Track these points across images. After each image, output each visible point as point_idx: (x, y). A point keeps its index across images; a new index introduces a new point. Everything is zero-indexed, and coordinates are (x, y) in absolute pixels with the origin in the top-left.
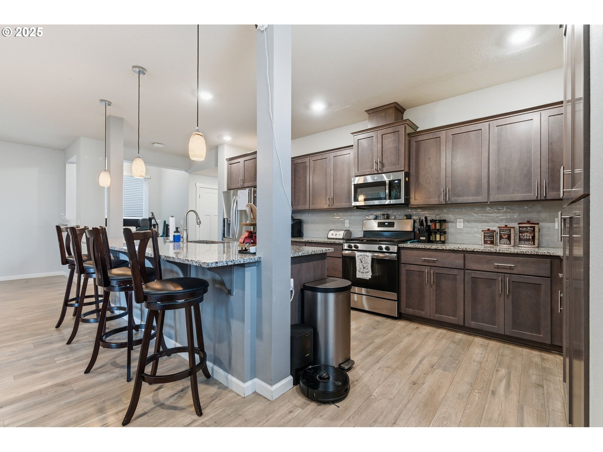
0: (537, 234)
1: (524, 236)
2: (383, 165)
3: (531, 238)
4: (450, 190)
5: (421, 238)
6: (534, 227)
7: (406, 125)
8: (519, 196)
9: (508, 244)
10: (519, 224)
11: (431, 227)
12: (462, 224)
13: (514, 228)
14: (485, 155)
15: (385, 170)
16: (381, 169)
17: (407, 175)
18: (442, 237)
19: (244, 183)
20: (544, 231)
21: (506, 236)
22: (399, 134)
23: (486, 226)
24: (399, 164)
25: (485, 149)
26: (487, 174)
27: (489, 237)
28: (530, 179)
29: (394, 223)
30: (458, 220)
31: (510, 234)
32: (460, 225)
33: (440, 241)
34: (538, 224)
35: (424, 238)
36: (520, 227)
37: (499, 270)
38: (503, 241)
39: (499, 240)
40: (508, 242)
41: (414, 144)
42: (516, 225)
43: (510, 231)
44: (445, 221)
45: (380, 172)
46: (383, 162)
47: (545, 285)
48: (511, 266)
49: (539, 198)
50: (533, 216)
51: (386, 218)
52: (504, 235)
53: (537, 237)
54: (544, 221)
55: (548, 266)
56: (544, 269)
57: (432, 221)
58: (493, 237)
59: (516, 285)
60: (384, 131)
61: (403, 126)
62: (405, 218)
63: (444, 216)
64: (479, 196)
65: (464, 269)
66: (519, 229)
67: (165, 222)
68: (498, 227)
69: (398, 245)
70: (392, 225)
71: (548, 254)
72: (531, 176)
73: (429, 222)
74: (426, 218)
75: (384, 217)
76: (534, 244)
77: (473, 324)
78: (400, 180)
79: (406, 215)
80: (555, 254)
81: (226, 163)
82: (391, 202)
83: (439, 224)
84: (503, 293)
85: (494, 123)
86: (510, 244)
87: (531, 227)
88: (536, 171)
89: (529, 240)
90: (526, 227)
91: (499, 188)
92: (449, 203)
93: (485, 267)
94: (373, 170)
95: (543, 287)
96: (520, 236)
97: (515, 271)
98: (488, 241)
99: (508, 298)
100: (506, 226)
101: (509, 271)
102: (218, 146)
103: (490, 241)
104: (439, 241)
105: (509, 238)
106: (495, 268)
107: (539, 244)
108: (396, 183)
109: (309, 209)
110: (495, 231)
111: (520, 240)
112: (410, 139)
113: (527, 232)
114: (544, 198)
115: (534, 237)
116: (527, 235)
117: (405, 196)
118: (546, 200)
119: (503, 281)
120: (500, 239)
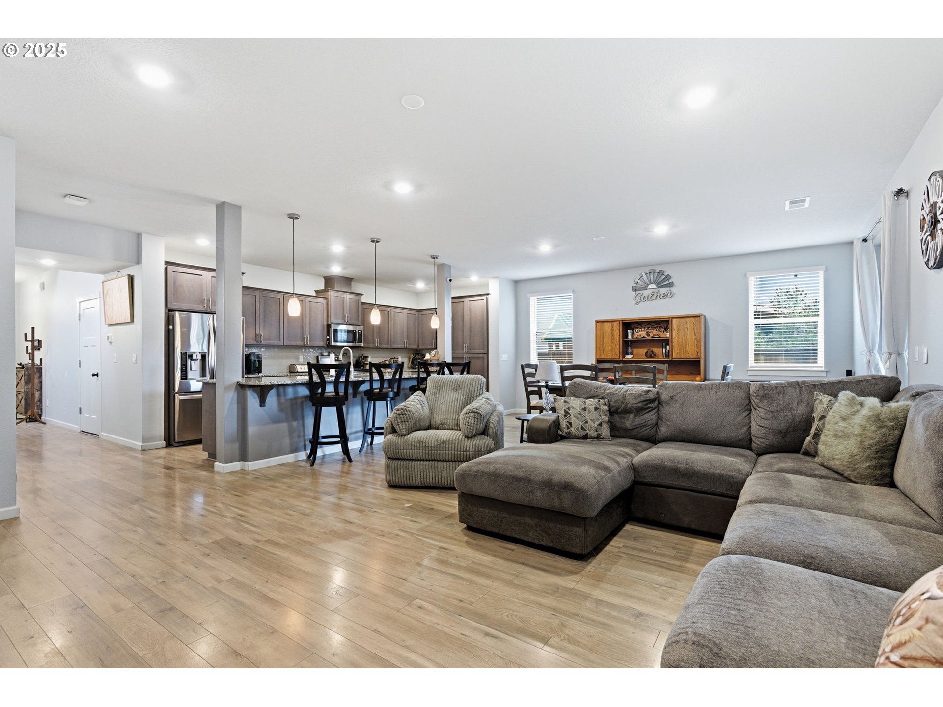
8: (400, 346)
14: (390, 324)
16: (349, 321)
22: (358, 301)
24: (358, 320)
46: (350, 317)
61: (360, 297)
64: (388, 345)
78: (361, 332)
85: (393, 310)
92: (378, 347)
94: (344, 320)
109: (283, 344)
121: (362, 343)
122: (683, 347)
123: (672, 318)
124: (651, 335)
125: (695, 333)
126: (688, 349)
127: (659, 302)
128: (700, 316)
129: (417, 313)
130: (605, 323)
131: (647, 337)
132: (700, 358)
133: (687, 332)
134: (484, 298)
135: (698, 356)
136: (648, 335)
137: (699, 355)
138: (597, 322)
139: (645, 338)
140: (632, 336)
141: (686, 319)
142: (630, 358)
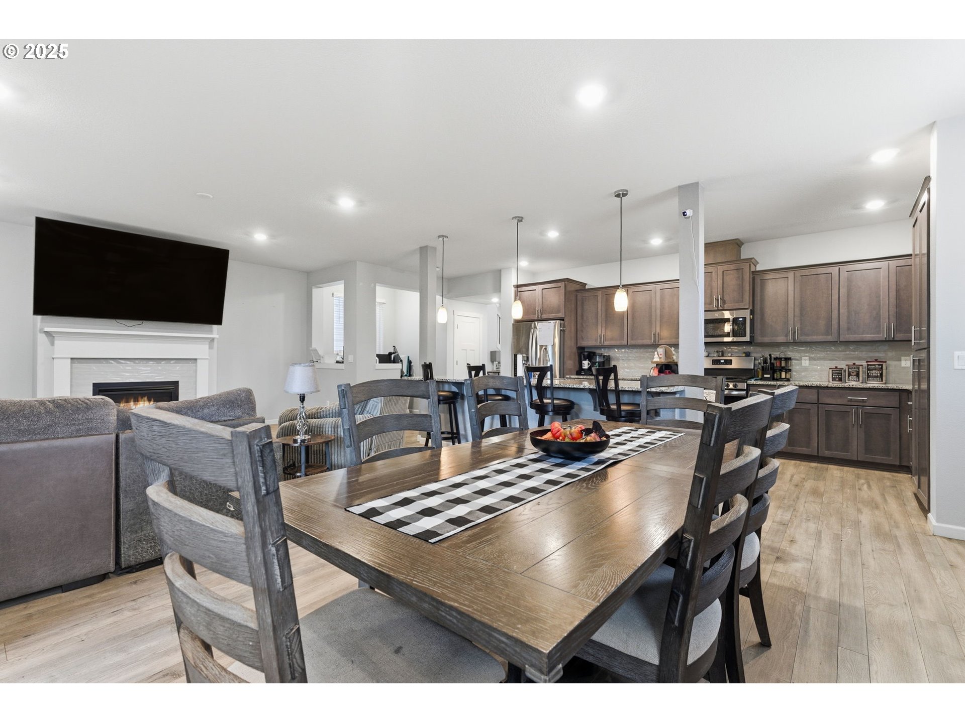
0: (884, 371)
1: (872, 374)
2: (724, 302)
3: (879, 375)
4: (799, 328)
5: (765, 376)
6: (882, 365)
7: (751, 263)
8: (868, 337)
9: (857, 381)
10: (867, 362)
11: (775, 364)
12: (807, 362)
13: (862, 365)
14: (835, 297)
15: (726, 306)
16: (722, 306)
17: (752, 312)
18: (787, 374)
19: (542, 314)
20: (891, 369)
21: (855, 373)
22: (743, 272)
23: (833, 364)
24: (742, 301)
25: (835, 292)
26: (837, 315)
27: (838, 374)
28: (879, 321)
29: (731, 360)
30: (803, 358)
31: (859, 371)
32: (805, 362)
33: (786, 378)
34: (886, 362)
35: (769, 376)
36: (868, 365)
37: (853, 404)
38: (851, 378)
39: (847, 377)
40: (856, 378)
41: (758, 282)
42: (864, 363)
43: (859, 369)
44: (790, 359)
45: (720, 308)
46: (724, 299)
47: (894, 413)
48: (863, 400)
49: (887, 339)
50: (880, 355)
51: (721, 355)
52: (853, 372)
53: (884, 374)
54: (892, 359)
55: (897, 398)
56: (894, 401)
57: (776, 359)
58: (841, 374)
59: (868, 415)
60: (725, 267)
61: (748, 264)
62: (744, 355)
63: (790, 354)
64: (829, 336)
65: (818, 403)
66: (868, 366)
67: (409, 357)
68: (846, 365)
69: (747, 383)
70: (729, 362)
71: (897, 388)
72: (880, 319)
73: (773, 359)
74: (770, 355)
75: (719, 354)
76: (882, 381)
77: (827, 453)
78: (745, 319)
79: (744, 353)
80: (903, 388)
81: (513, 290)
82: (734, 339)
83: (785, 362)
84: (856, 424)
85: (844, 268)
86: (859, 381)
87: (879, 365)
88: (884, 314)
89: (877, 377)
90: (875, 365)
91: (849, 329)
92: (797, 341)
93: (839, 401)
94: (712, 306)
95: (892, 416)
96: (868, 374)
97: (867, 404)
98: (836, 378)
99: (861, 427)
100: (854, 364)
101: (861, 404)
102: (501, 270)
103: (838, 378)
104: (784, 379)
105: (858, 375)
106: (848, 401)
107: (886, 381)
108: (740, 321)
109: (626, 344)
110: (843, 369)
111: (869, 376)
112: (754, 277)
113: (875, 369)
114: (892, 339)
115: (881, 374)
116: (876, 373)
117: (750, 334)
118: (893, 341)
119: (857, 413)
120: (849, 377)
121: (745, 336)
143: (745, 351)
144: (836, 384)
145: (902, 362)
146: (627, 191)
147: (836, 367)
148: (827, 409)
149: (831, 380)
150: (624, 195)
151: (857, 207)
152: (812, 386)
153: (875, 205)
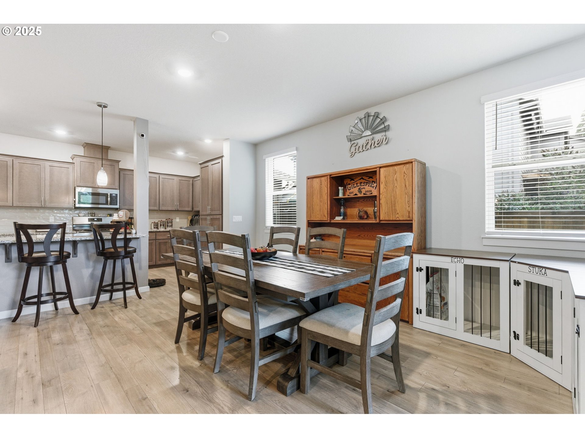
0: (173, 223)
6: (172, 221)
8: (170, 209)
13: (165, 221)
14: (158, 189)
20: (175, 222)
22: (114, 167)
24: (114, 184)
25: (158, 187)
26: (158, 198)
27: (156, 225)
29: (102, 219)
38: (162, 227)
41: (122, 175)
43: (164, 223)
44: (133, 218)
49: (176, 210)
51: (94, 216)
58: (158, 225)
61: (118, 163)
62: (108, 216)
64: (155, 207)
65: (156, 239)
68: (159, 221)
70: (100, 220)
72: (174, 201)
75: (92, 215)
76: (171, 227)
77: (159, 263)
78: (117, 195)
85: (162, 177)
86: (164, 228)
88: (175, 199)
91: (163, 204)
93: (164, 238)
96: (167, 225)
98: (156, 227)
105: (163, 225)
108: (113, 196)
110: (158, 223)
112: (120, 171)
116: (170, 224)
117: (119, 204)
118: (178, 210)
120: (160, 226)
121: (117, 205)
122: (393, 205)
123: (380, 168)
124: (363, 191)
125: (406, 186)
126: (398, 208)
127: (373, 151)
128: (412, 162)
129: (191, 180)
130: (314, 179)
131: (358, 193)
132: (412, 220)
133: (396, 185)
134: (220, 160)
135: (409, 217)
136: (360, 192)
137: (411, 216)
138: (308, 179)
139: (357, 195)
140: (344, 194)
141: (395, 167)
142: (340, 219)
143: (109, 213)
144: (155, 230)
145: (177, 219)
146: (107, 105)
147: (155, 222)
148: (159, 242)
149: (153, 228)
150: (105, 107)
151: (174, 152)
152: (153, 232)
153: (180, 153)
